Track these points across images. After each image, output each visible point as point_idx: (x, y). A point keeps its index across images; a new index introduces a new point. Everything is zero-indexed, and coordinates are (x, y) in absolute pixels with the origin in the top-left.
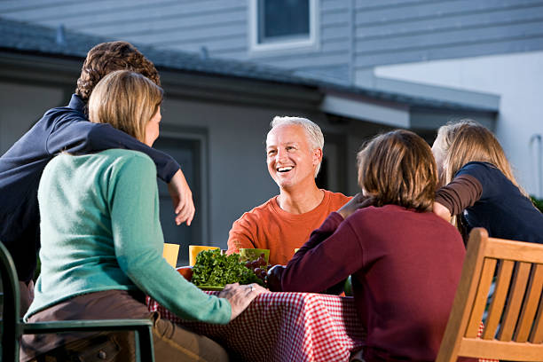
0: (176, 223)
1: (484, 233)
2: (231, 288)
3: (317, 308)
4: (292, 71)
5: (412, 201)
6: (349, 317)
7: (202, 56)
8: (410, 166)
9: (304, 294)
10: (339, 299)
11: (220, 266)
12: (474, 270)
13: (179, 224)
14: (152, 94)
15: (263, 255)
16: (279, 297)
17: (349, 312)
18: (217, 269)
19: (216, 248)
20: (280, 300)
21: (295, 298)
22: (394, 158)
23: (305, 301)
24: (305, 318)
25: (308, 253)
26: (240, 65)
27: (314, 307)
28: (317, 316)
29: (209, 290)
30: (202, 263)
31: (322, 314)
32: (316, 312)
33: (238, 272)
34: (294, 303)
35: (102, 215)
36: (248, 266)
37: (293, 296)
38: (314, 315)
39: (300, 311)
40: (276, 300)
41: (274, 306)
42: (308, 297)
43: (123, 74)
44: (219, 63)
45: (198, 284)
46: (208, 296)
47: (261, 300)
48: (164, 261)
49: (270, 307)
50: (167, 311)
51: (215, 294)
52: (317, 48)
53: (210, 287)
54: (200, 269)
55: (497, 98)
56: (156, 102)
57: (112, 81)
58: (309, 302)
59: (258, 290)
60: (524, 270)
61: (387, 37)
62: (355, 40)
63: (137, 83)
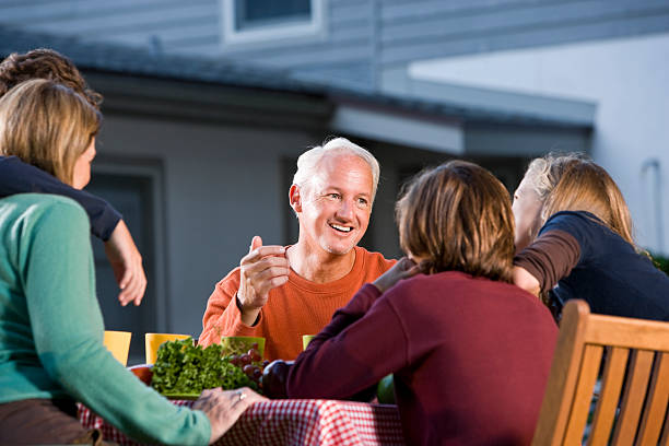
0: (120, 302)
1: (583, 308)
2: (211, 396)
3: (339, 422)
4: (287, 71)
5: (479, 265)
6: (388, 435)
7: (152, 51)
8: (472, 212)
9: (319, 402)
10: (370, 409)
11: (194, 363)
12: (569, 362)
13: (125, 304)
14: (86, 119)
15: (256, 346)
16: (281, 408)
17: (386, 428)
18: (188, 367)
19: (188, 337)
20: (283, 411)
21: (305, 409)
22: (448, 201)
23: (320, 412)
24: (321, 438)
25: (328, 342)
26: (209, 64)
27: (334, 421)
28: (339, 434)
29: (177, 398)
30: (166, 359)
31: (346, 431)
32: (336, 427)
33: (219, 372)
34: (303, 416)
35: (12, 291)
36: (236, 362)
37: (303, 405)
38: (335, 432)
39: (313, 427)
40: (278, 411)
41: (274, 420)
42: (324, 407)
43: (43, 85)
44: (179, 61)
45: (160, 391)
46: (176, 408)
47: (254, 412)
48: (109, 355)
49: (268, 422)
50: (114, 432)
51: (186, 404)
52: (324, 37)
53: (178, 394)
54: (163, 369)
55: (592, 106)
56: (89, 132)
57: (27, 93)
58: (327, 413)
59: (250, 398)
60: (643, 362)
61: (428, 18)
62: (380, 25)
63: (64, 99)
